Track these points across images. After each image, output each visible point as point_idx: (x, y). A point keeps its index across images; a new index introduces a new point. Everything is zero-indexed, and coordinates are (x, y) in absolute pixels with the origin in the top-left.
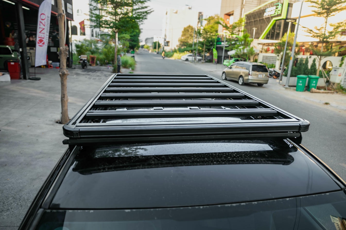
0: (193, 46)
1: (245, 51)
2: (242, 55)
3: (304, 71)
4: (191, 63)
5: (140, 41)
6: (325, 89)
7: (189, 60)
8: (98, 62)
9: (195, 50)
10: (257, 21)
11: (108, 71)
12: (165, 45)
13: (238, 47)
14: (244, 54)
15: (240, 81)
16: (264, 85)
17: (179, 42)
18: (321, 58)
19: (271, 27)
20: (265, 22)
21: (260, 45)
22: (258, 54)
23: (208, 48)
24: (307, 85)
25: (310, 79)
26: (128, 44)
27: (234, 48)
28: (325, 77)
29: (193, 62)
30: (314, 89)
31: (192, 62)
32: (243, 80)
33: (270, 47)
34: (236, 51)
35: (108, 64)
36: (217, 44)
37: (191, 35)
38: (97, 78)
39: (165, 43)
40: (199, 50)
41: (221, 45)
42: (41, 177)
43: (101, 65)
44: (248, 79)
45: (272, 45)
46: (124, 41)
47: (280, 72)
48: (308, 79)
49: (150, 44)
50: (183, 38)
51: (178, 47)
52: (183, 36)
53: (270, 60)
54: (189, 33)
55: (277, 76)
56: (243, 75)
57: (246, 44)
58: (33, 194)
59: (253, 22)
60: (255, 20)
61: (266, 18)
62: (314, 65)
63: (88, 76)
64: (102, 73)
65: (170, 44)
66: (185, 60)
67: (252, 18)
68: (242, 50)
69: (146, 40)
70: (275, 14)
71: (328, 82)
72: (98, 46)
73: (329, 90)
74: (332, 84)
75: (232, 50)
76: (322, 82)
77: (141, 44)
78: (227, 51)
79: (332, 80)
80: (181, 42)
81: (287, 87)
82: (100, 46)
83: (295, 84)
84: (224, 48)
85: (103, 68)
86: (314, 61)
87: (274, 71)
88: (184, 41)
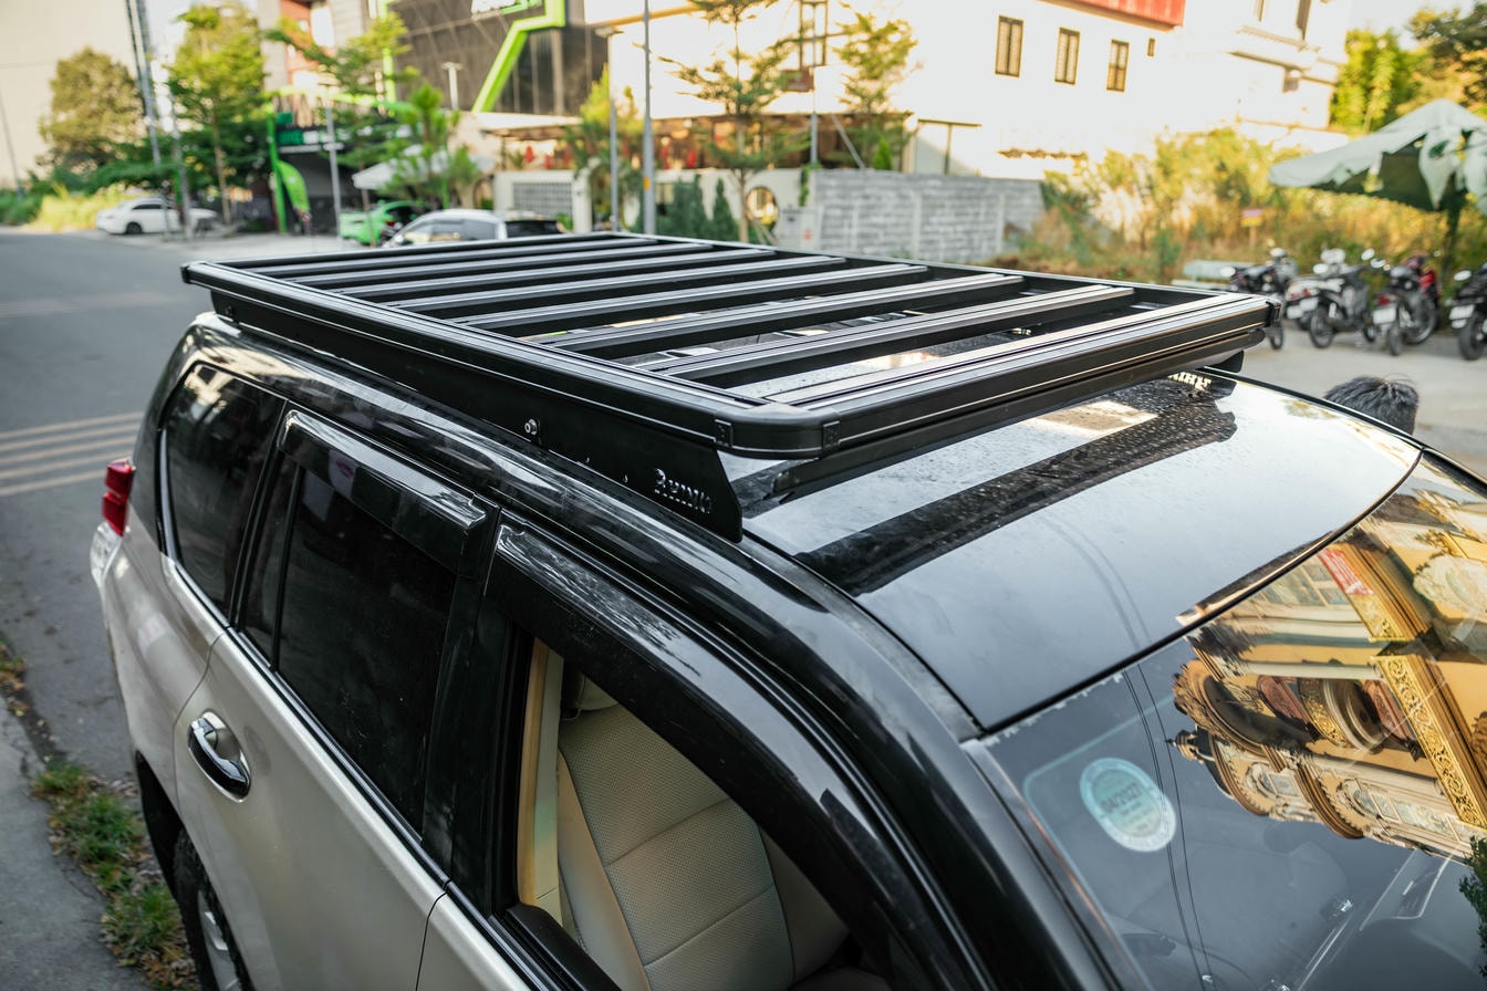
0: (157, 156)
1: (437, 168)
2: (424, 185)
4: (166, 241)
7: (147, 227)
10: (445, 31)
13: (401, 148)
14: (434, 181)
17: (46, 140)
18: (743, 175)
19: (514, 60)
20: (481, 40)
21: (490, 138)
22: (492, 177)
23: (241, 160)
27: (382, 157)
29: (177, 236)
31: (168, 236)
33: (533, 144)
34: (392, 167)
36: (279, 144)
37: (111, 102)
40: (191, 173)
41: (302, 144)
45: (544, 134)
50: (62, 117)
51: (50, 168)
52: (59, 104)
53: (546, 199)
54: (95, 90)
57: (434, 135)
59: (430, 36)
60: (439, 27)
61: (485, 22)
62: (721, 205)
66: (121, 228)
67: (423, 22)
68: (421, 162)
70: (516, 4)
75: (372, 164)
78: (346, 172)
80: (60, 138)
84: (334, 160)
86: (720, 188)
88: (72, 132)
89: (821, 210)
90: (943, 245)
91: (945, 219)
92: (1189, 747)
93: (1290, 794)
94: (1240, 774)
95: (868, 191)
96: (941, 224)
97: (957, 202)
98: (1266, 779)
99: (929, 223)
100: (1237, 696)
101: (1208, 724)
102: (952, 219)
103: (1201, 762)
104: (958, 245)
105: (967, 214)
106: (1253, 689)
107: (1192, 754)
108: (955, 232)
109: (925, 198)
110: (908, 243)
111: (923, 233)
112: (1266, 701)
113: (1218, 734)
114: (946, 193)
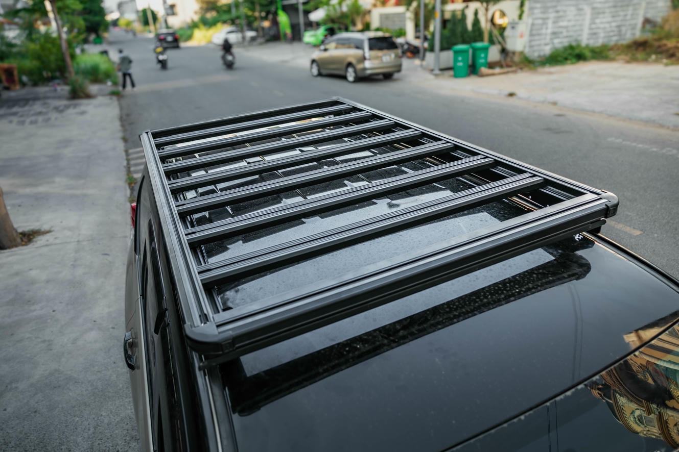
0: (234, 10)
1: (344, 8)
2: (339, 18)
3: (462, 36)
5: (106, 11)
6: (501, 66)
8: (25, 78)
9: (238, 18)
11: (60, 98)
12: (168, 15)
13: (329, 1)
14: (344, 16)
15: (348, 75)
16: (396, 75)
17: (198, 3)
18: (487, 6)
22: (370, 11)
23: (266, 9)
24: (470, 62)
25: (475, 50)
26: (81, 22)
27: (320, 5)
28: (500, 43)
30: (484, 70)
32: (355, 72)
34: (325, 10)
35: (51, 79)
38: (40, 118)
39: (165, 9)
40: (247, 17)
42: (14, 385)
43: (35, 84)
44: (365, 69)
46: (70, 17)
47: (417, 43)
48: (471, 51)
49: (131, 16)
51: (199, 16)
53: (394, 21)
55: (414, 52)
56: (354, 61)
58: (13, 428)
62: (476, 22)
63: (15, 119)
64: (45, 104)
65: (178, 9)
68: (337, 7)
69: (120, 6)
71: (504, 51)
72: (8, 37)
73: (508, 66)
74: (511, 55)
75: (316, 8)
76: (494, 53)
77: (110, 17)
78: (307, 13)
79: (511, 46)
80: (203, 2)
81: (437, 72)
82: (14, 38)
83: (451, 64)
84: (301, 8)
85: (42, 90)
86: (476, 13)
87: (407, 43)
89: (530, 21)
90: (602, 35)
91: (605, 20)
92: (597, 391)
93: (652, 426)
94: (627, 413)
95: (559, 8)
96: (602, 23)
97: (613, 10)
98: (641, 418)
99: (594, 23)
100: (634, 369)
101: (611, 382)
102: (610, 19)
103: (604, 401)
104: (612, 34)
105: (619, 16)
106: (644, 366)
107: (599, 396)
108: (611, 27)
109: (594, 9)
110: (580, 35)
111: (590, 29)
112: (651, 375)
113: (617, 389)
114: (607, 5)
